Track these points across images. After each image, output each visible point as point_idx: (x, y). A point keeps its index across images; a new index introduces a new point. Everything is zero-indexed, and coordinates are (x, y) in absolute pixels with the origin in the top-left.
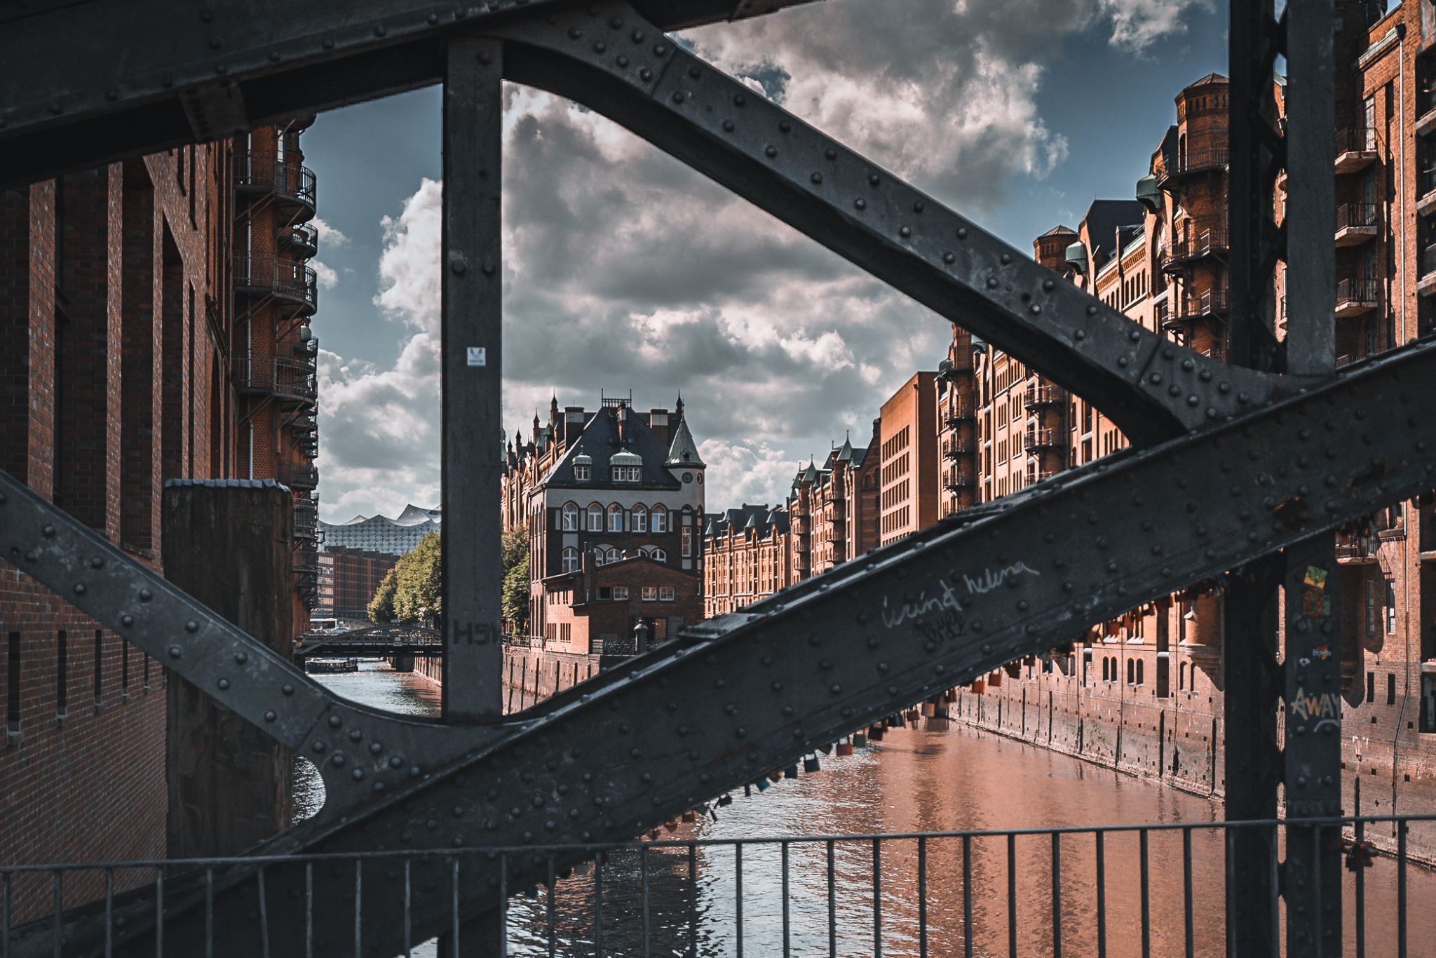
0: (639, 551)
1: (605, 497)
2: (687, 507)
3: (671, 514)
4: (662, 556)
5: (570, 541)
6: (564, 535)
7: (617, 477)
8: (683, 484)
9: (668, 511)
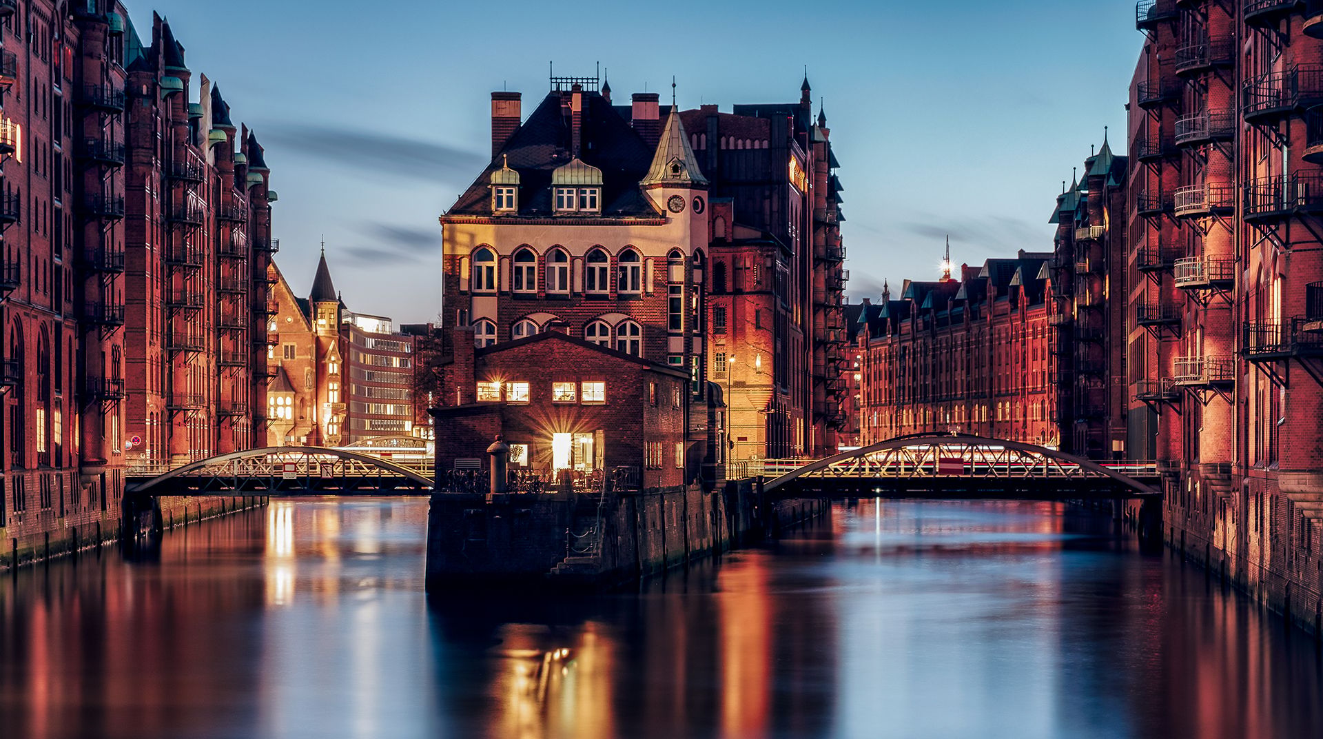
0: (598, 324)
1: (540, 237)
2: (674, 253)
3: (650, 263)
4: (634, 331)
5: (485, 308)
6: (477, 300)
7: (560, 205)
8: (669, 214)
9: (646, 259)
